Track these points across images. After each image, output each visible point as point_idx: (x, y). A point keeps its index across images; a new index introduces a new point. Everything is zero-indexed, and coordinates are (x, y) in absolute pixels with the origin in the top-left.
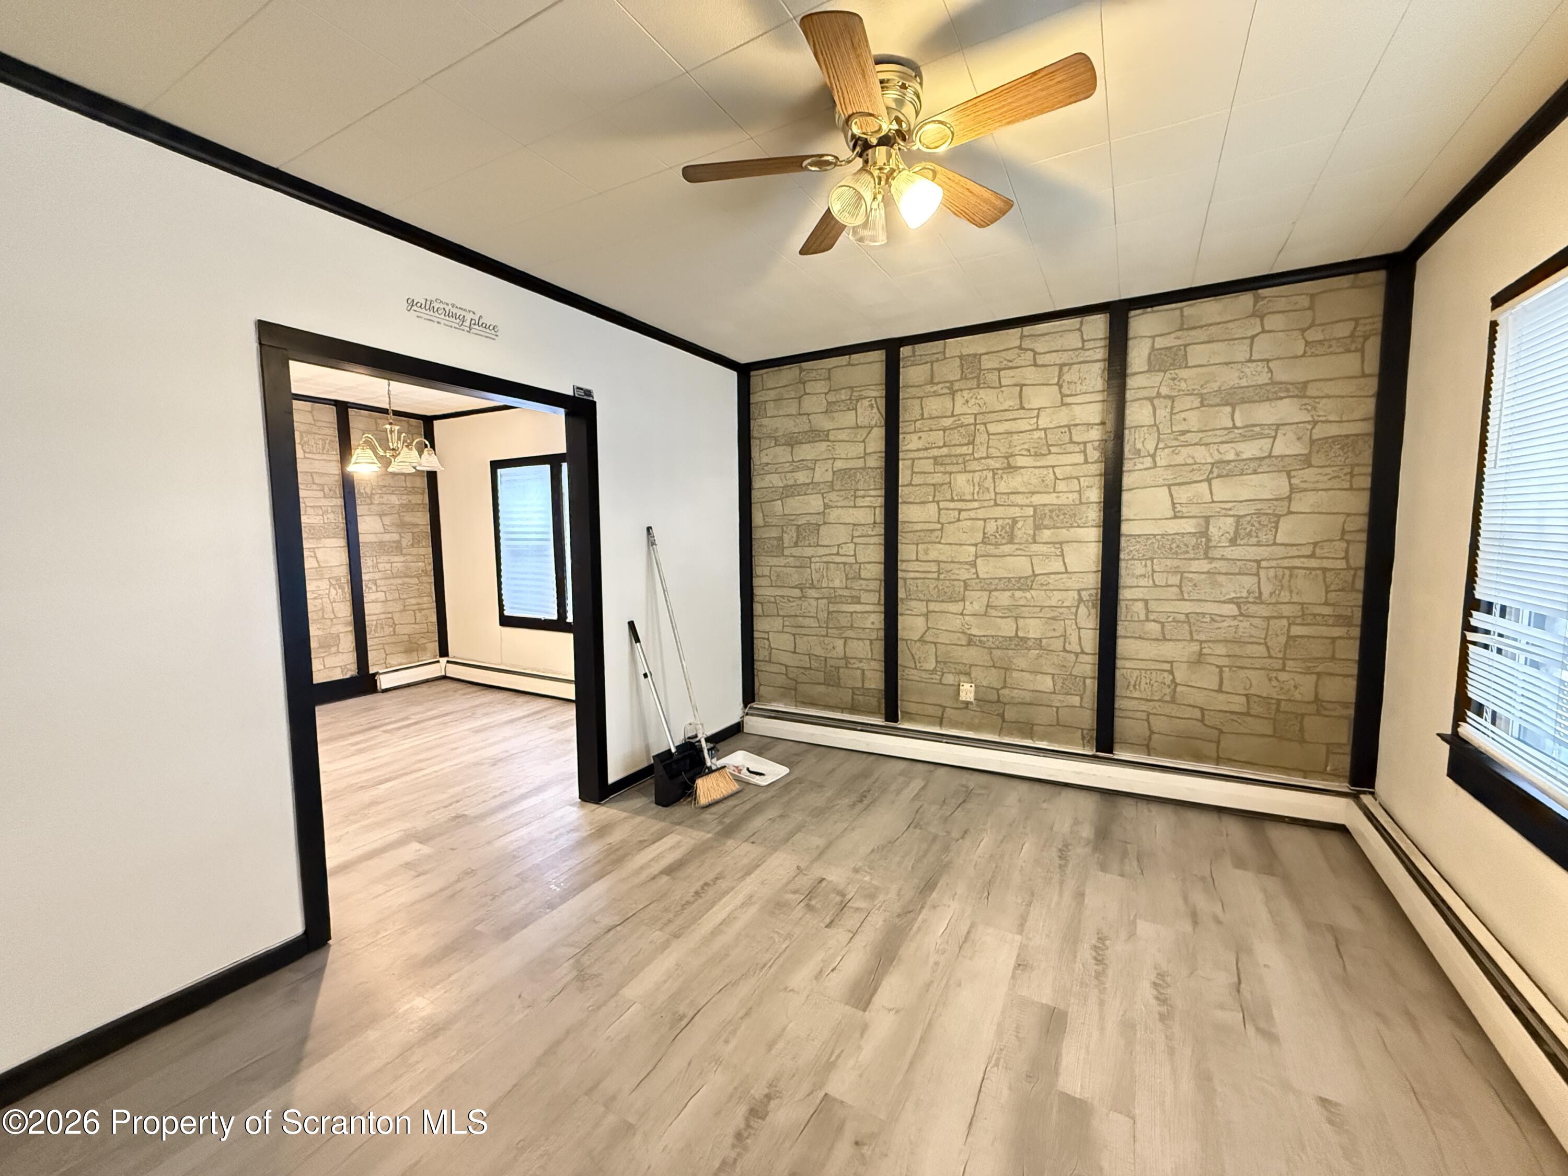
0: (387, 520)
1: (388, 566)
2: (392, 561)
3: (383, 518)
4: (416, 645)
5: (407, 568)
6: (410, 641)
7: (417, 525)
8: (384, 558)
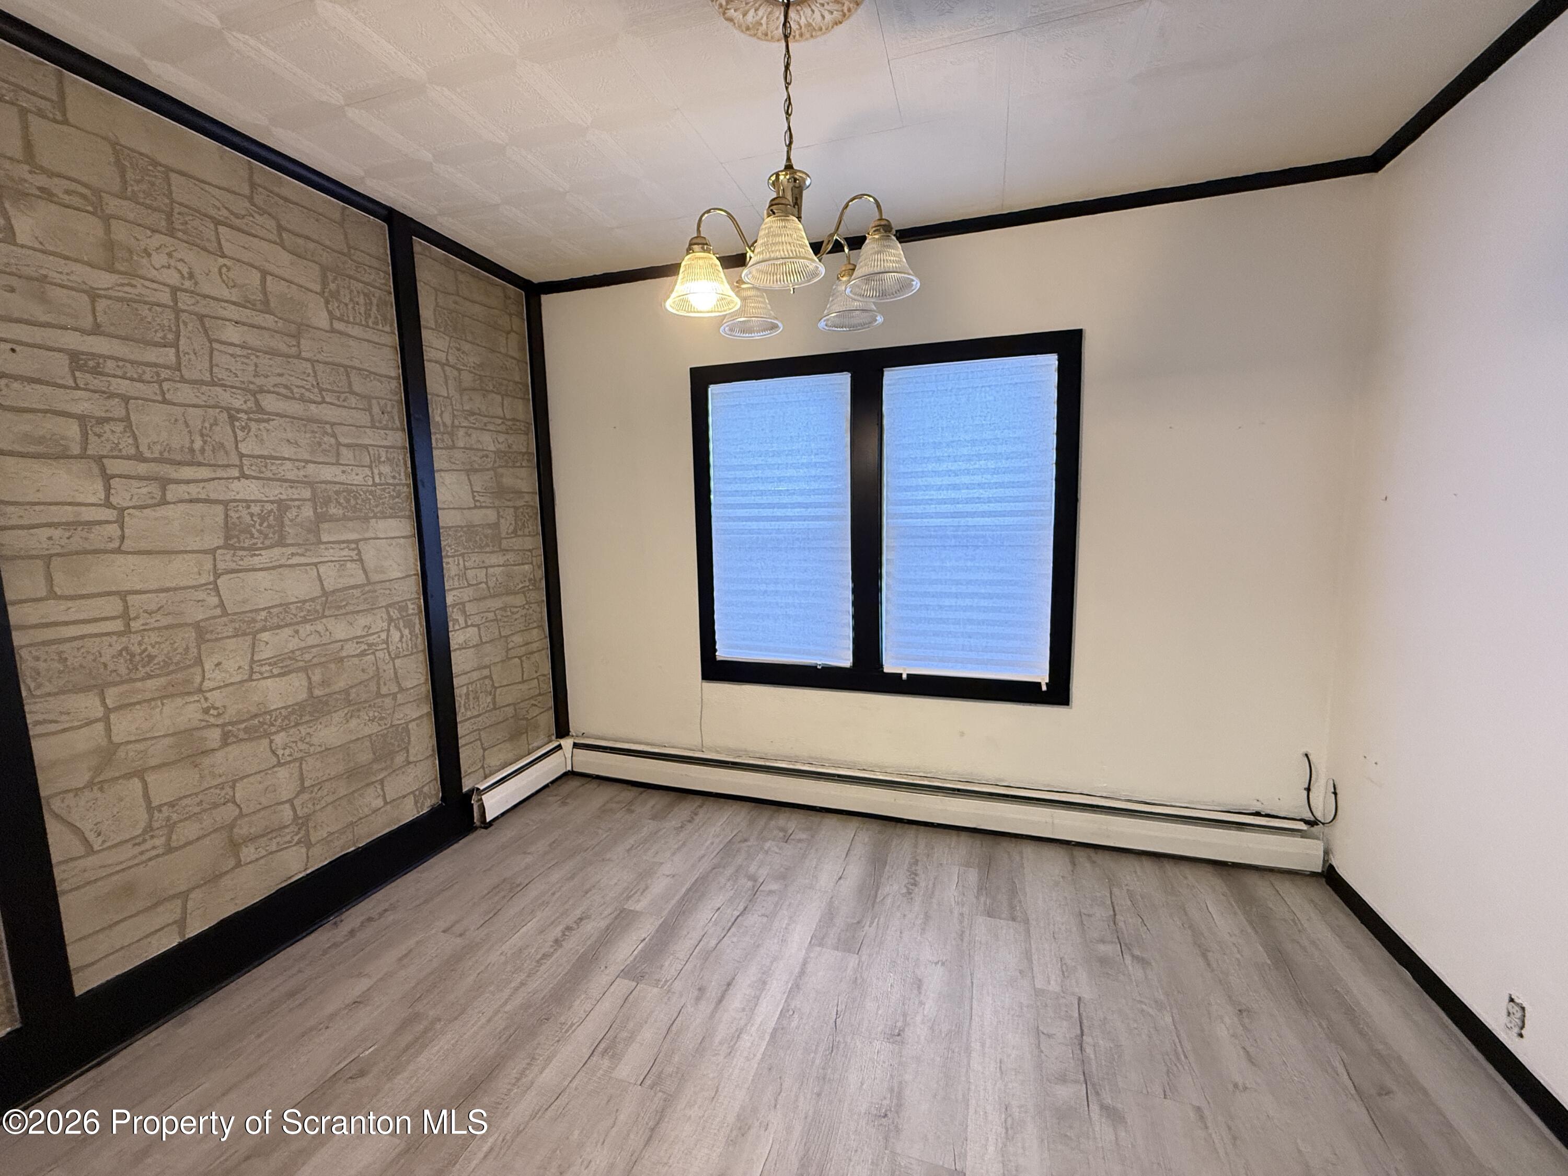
0: (479, 482)
1: (481, 574)
2: (487, 563)
3: (474, 477)
4: (525, 722)
5: (509, 576)
6: (515, 716)
7: (519, 493)
8: (474, 560)
